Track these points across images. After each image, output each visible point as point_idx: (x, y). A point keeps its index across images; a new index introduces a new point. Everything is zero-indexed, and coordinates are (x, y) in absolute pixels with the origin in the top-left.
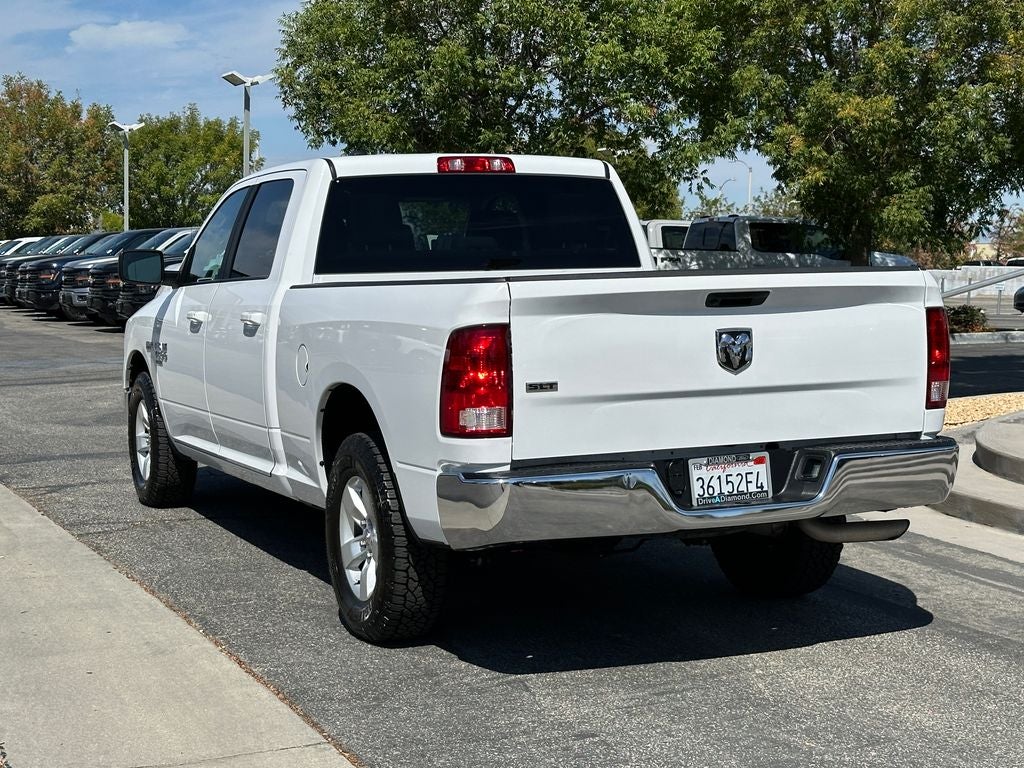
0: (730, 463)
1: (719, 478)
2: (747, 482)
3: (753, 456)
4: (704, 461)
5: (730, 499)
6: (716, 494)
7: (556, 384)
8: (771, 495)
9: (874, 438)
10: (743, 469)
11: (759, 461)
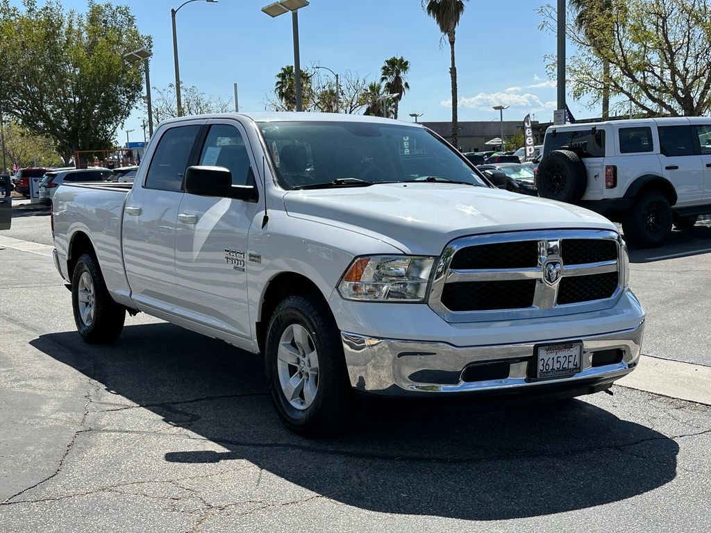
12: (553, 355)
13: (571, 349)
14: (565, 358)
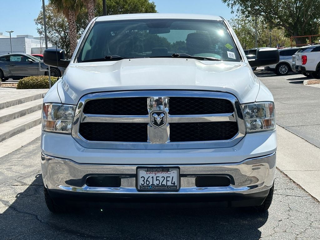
12: (152, 175)
13: (169, 173)
14: (163, 178)
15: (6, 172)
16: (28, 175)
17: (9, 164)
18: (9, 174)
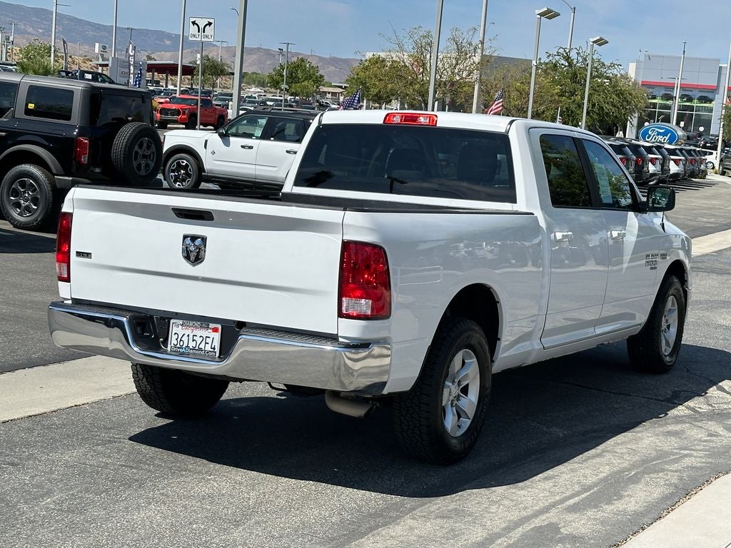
0: (196, 327)
1: (188, 336)
2: (206, 343)
3: (212, 326)
4: (181, 322)
5: (191, 351)
6: (184, 346)
7: (90, 254)
8: (217, 355)
9: (291, 331)
10: (204, 333)
11: (215, 330)
15: (721, 431)
16: (678, 420)
17: (712, 444)
18: (713, 426)
